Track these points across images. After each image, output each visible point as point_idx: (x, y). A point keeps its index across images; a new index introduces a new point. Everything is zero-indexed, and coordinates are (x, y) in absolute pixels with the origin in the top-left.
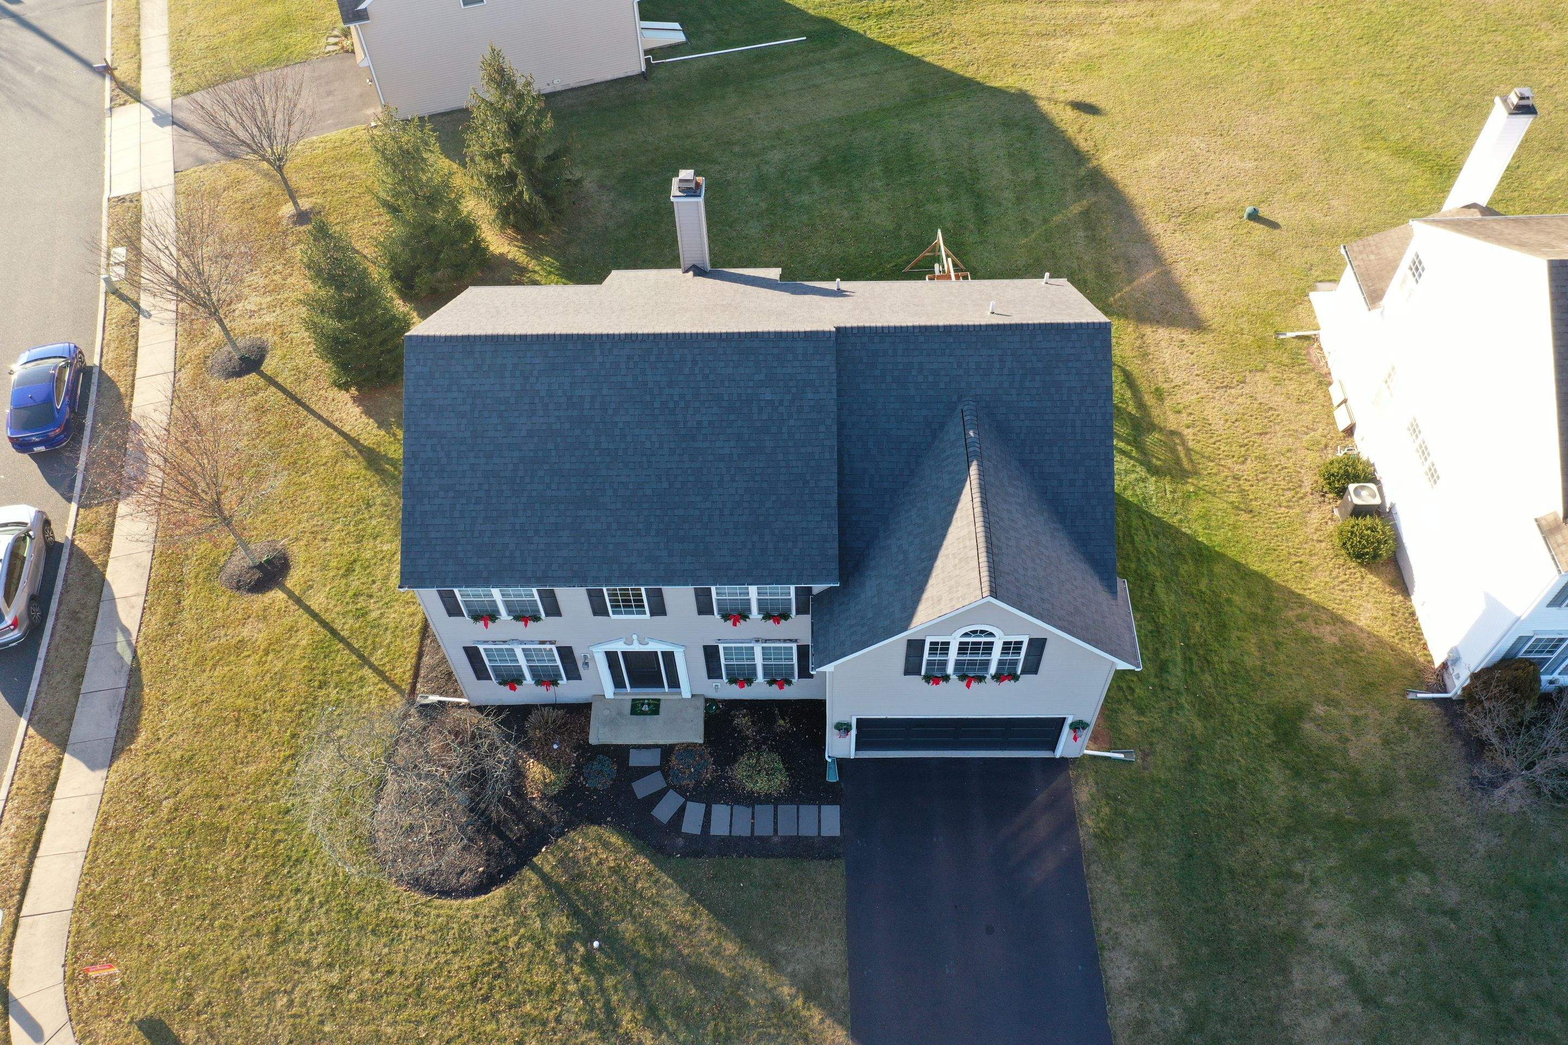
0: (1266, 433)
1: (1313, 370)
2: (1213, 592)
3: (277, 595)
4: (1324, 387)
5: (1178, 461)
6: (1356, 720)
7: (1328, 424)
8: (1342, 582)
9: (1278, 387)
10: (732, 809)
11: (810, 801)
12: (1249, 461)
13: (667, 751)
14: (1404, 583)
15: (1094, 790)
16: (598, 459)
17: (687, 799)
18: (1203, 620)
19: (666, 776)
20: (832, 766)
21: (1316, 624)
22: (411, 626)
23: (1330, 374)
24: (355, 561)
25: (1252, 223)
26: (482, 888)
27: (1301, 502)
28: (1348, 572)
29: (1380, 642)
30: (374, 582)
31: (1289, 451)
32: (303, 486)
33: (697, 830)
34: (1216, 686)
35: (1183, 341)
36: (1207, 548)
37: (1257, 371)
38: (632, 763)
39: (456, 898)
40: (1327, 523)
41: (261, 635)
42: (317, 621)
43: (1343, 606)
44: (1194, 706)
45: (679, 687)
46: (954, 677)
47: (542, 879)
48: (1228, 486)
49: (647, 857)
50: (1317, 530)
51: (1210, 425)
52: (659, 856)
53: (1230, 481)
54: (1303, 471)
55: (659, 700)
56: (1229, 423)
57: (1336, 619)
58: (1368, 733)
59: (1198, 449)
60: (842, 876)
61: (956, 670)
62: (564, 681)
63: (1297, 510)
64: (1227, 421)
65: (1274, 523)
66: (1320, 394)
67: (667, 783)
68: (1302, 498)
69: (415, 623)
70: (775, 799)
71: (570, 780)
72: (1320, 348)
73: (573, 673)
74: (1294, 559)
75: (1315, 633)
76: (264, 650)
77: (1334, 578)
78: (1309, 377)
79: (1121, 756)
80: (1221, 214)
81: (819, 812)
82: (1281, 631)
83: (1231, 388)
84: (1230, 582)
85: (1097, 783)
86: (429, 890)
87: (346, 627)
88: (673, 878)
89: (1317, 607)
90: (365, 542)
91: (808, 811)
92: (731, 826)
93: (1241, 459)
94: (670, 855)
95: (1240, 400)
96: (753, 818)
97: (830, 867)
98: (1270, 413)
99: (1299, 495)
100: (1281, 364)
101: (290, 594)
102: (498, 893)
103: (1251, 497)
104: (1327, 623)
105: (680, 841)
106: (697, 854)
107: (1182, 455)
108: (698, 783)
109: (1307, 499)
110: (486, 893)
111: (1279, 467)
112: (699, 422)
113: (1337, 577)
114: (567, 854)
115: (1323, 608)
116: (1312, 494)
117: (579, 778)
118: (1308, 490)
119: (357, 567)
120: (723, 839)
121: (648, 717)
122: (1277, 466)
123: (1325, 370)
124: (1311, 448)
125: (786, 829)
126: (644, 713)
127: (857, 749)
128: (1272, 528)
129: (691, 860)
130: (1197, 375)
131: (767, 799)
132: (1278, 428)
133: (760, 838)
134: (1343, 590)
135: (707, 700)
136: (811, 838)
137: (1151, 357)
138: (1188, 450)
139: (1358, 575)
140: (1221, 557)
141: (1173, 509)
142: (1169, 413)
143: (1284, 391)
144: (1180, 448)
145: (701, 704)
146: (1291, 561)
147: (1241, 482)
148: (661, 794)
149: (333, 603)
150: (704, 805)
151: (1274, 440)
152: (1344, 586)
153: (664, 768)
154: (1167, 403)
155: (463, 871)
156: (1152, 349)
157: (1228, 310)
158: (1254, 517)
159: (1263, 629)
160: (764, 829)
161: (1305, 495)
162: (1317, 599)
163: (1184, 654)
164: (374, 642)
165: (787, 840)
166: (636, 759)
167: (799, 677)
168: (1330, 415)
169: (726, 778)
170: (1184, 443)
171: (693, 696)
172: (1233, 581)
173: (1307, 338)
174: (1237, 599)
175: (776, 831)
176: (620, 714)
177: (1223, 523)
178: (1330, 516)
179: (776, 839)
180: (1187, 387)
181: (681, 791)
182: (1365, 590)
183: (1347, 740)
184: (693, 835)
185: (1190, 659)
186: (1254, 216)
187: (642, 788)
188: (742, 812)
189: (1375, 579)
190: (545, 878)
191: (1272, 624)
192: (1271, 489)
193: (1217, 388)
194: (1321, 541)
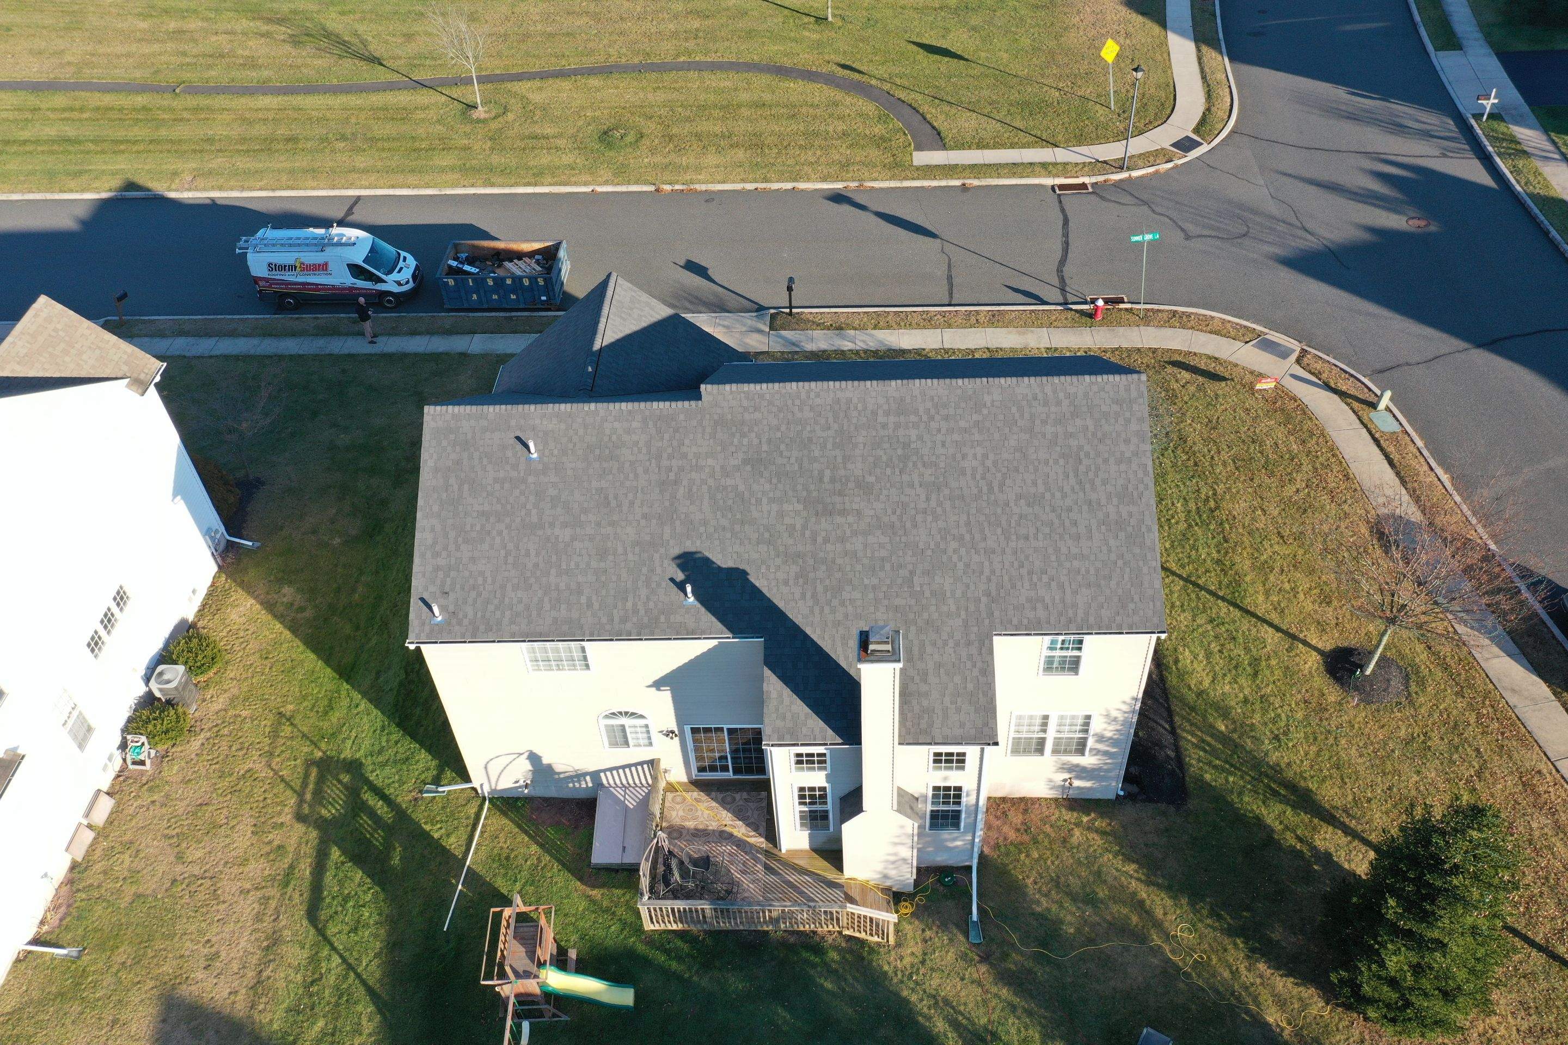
5: (321, 780)
27: (219, 722)
54: (193, 756)
59: (289, 793)
63: (230, 713)
66: (98, 852)
68: (216, 726)
72: (42, 923)
82: (327, 601)
83: (195, 876)
99: (216, 729)
107: (311, 786)
138: (300, 795)
139: (224, 641)
144: (308, 796)
161: (210, 729)
162: (276, 624)
170: (301, 801)
180: (248, 886)
182: (227, 629)
191: (331, 607)
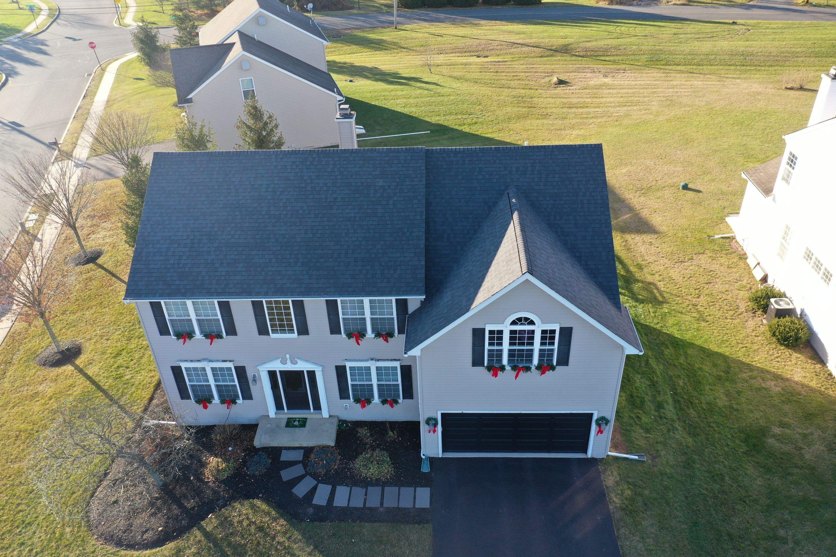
0: (710, 283)
1: (735, 252)
2: (689, 364)
3: (69, 368)
4: (744, 260)
5: (654, 297)
6: (805, 436)
7: (749, 278)
8: (777, 357)
9: (714, 261)
10: (351, 489)
11: (409, 485)
12: (702, 296)
13: (308, 451)
14: (820, 358)
15: (618, 479)
16: (268, 221)
17: (319, 482)
18: (684, 379)
19: (305, 466)
20: (426, 462)
21: (764, 380)
22: (149, 383)
23: (746, 254)
24: (123, 350)
25: (685, 191)
26: (159, 542)
27: (740, 316)
28: (780, 352)
29: (812, 390)
30: (132, 360)
31: (726, 291)
32: (103, 313)
33: (324, 503)
34: (699, 417)
35: (651, 242)
36: (681, 340)
37: (699, 254)
38: (283, 458)
39: (138, 550)
40: (759, 327)
41: (50, 389)
42: (90, 381)
43: (781, 370)
44: (685, 429)
45: (321, 409)
46: (508, 368)
47: (204, 536)
48: (690, 309)
49: (285, 520)
50: (753, 330)
51: (674, 280)
52: (294, 520)
53: (690, 307)
54: (738, 301)
55: (306, 419)
56: (686, 279)
57: (777, 377)
58: (816, 444)
59: (667, 291)
60: (430, 535)
61: (509, 361)
62: (240, 401)
63: (739, 320)
64: (684, 277)
65: (724, 327)
66: (741, 263)
67: (306, 471)
68: (740, 314)
69: (153, 381)
70: (383, 482)
71: (237, 470)
72: (736, 242)
73: (247, 395)
74: (741, 346)
75: (763, 385)
76: (50, 397)
77: (771, 355)
78: (733, 256)
79: (636, 457)
80: (666, 188)
81: (415, 492)
82: (740, 385)
83: (684, 262)
84: (700, 359)
85: (620, 475)
86: (119, 543)
87: (108, 384)
88: (304, 535)
89: (763, 371)
90: (132, 340)
91: (407, 492)
92: (349, 501)
93: (696, 296)
94: (302, 520)
95: (691, 268)
96: (366, 495)
97: (421, 529)
98: (712, 273)
99: (738, 313)
100: (714, 250)
101: (77, 367)
102: (171, 546)
103: (706, 314)
104: (771, 380)
105: (311, 510)
106: (322, 520)
107: (658, 295)
108: (328, 471)
109: (744, 315)
110: (161, 547)
111: (722, 299)
112: (335, 199)
113: (773, 355)
114: (226, 518)
115: (767, 371)
116: (746, 312)
117: (243, 468)
118: (744, 310)
119: (124, 353)
120: (342, 509)
121: (297, 429)
122: (720, 298)
123: (742, 252)
124: (741, 289)
125: (390, 502)
126: (295, 426)
127: (444, 451)
128: (723, 330)
129: (317, 524)
130: (662, 257)
131: (377, 483)
132: (718, 280)
133: (370, 509)
134: (778, 362)
135: (340, 421)
136: (408, 509)
137: (632, 250)
138: (661, 292)
139: (787, 353)
140: (691, 345)
141: (656, 321)
142: (646, 275)
143: (719, 262)
144: (655, 291)
145: (335, 422)
146: (739, 347)
147: (698, 307)
148: (299, 479)
149: (103, 371)
150: (331, 486)
151: (717, 286)
152: (779, 359)
153: (305, 462)
154: (645, 270)
155: (146, 531)
156: (633, 246)
157: (677, 228)
158: (710, 324)
159: (727, 384)
160: (373, 502)
161: (742, 313)
162: (762, 367)
163: (674, 398)
164: (123, 392)
165: (389, 510)
166: (285, 456)
167: (403, 398)
168: (750, 273)
169: (349, 469)
170: (658, 289)
171: (330, 416)
172: (702, 358)
173: (728, 238)
174: (706, 368)
175: (382, 504)
176: (278, 427)
177: (690, 328)
178: (760, 323)
179: (381, 509)
180: (657, 263)
181: (315, 476)
182: (794, 362)
183: (801, 448)
184: (320, 506)
185: (679, 401)
186: (685, 187)
187: (286, 475)
188: (358, 491)
189: (799, 356)
190: (207, 535)
191: (733, 381)
192: (719, 310)
193: (676, 262)
194: (757, 336)
